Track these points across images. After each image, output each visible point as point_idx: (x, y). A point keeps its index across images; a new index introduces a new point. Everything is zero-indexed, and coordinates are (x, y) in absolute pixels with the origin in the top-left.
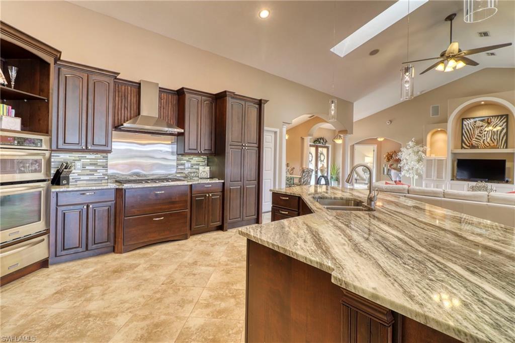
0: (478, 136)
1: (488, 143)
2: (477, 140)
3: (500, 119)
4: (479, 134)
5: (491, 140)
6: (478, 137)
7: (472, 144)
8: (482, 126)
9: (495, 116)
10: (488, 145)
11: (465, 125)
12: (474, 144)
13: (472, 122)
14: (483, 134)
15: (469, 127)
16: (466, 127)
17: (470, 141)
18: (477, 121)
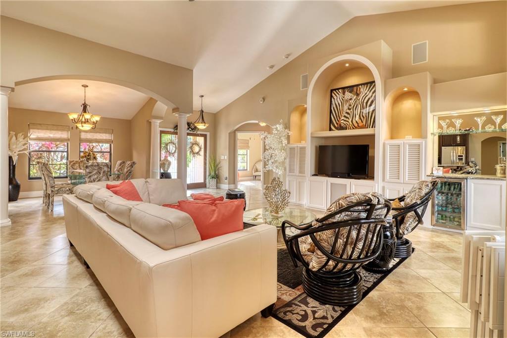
1: (357, 122)
2: (345, 119)
3: (369, 89)
4: (348, 111)
5: (360, 119)
6: (346, 115)
7: (340, 125)
8: (351, 99)
9: (364, 84)
10: (356, 125)
11: (334, 99)
12: (342, 124)
13: (341, 94)
14: (352, 110)
15: (337, 101)
16: (334, 101)
17: (338, 121)
18: (346, 93)
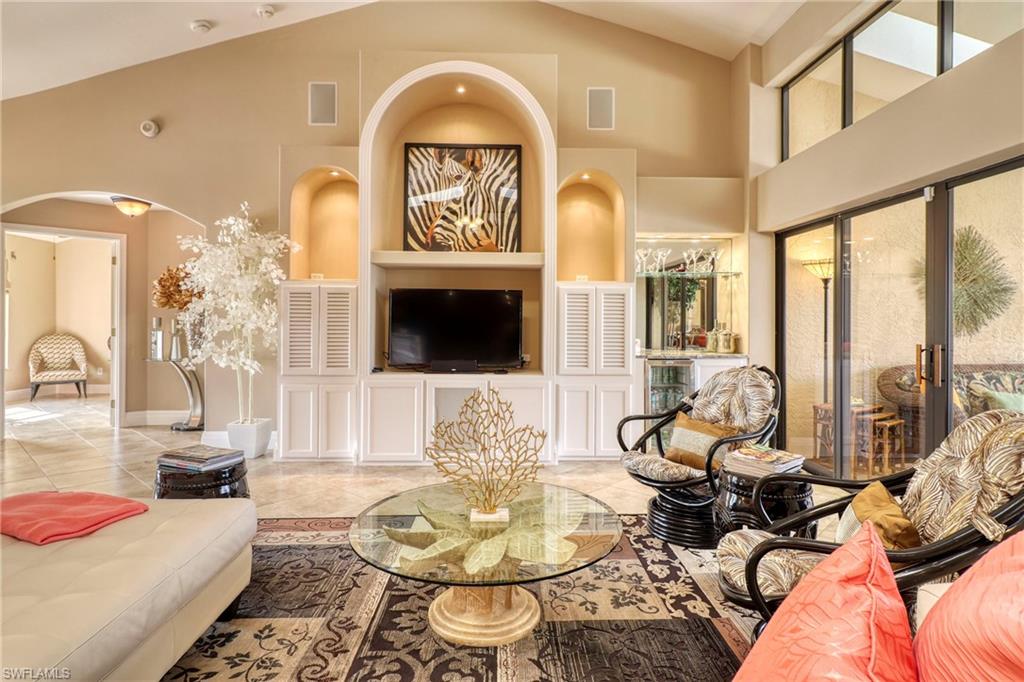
0: (448, 209)
1: (474, 234)
2: (445, 224)
3: (503, 160)
4: (453, 206)
5: (483, 228)
6: (448, 214)
7: (433, 238)
9: (491, 147)
10: (474, 243)
11: (414, 169)
12: (438, 236)
13: (433, 162)
14: (462, 204)
15: (424, 177)
16: (416, 174)
17: (428, 228)
18: (447, 159)
